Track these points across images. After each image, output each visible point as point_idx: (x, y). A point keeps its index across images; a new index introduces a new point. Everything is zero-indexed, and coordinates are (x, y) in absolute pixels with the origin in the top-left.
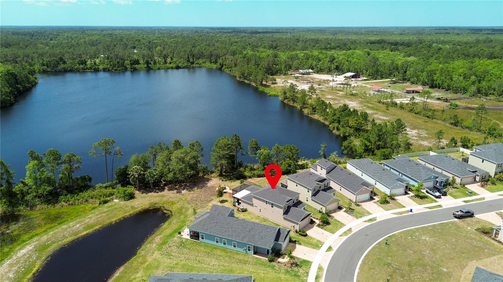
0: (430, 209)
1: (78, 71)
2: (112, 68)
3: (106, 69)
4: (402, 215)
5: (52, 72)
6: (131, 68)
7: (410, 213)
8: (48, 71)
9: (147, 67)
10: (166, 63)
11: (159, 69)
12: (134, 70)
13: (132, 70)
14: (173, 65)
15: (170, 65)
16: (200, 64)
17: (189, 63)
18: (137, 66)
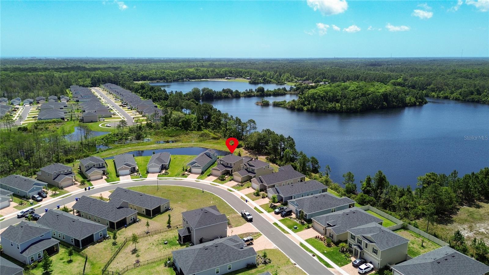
1: (484, 102)
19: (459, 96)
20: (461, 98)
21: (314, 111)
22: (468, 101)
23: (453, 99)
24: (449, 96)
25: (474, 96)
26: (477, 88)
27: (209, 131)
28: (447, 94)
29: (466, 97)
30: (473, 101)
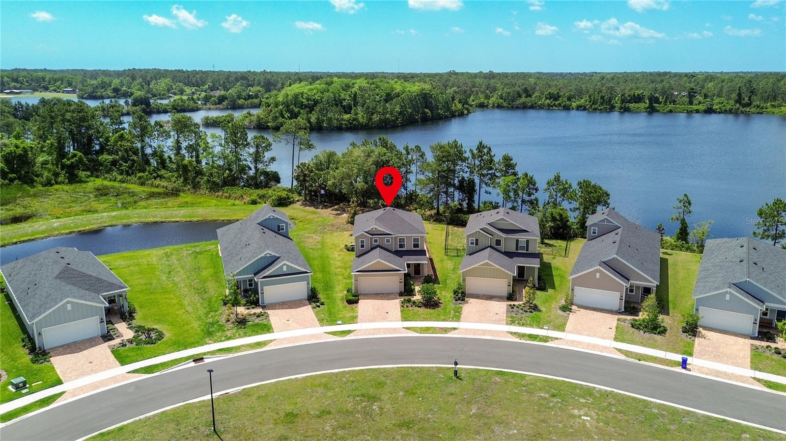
1: (541, 107)
2: (591, 107)
3: (581, 107)
4: (642, 362)
5: (508, 107)
6: (621, 108)
7: (679, 370)
8: (503, 107)
9: (648, 108)
10: (691, 103)
11: (671, 111)
12: (625, 110)
13: (622, 110)
14: (701, 107)
15: (695, 107)
16: (762, 108)
17: (738, 105)
18: (632, 105)
19: (501, 101)
20: (505, 104)
22: (517, 108)
23: (493, 107)
24: (486, 101)
25: (523, 99)
26: (523, 87)
27: (115, 181)
28: (482, 100)
29: (512, 101)
30: (524, 107)
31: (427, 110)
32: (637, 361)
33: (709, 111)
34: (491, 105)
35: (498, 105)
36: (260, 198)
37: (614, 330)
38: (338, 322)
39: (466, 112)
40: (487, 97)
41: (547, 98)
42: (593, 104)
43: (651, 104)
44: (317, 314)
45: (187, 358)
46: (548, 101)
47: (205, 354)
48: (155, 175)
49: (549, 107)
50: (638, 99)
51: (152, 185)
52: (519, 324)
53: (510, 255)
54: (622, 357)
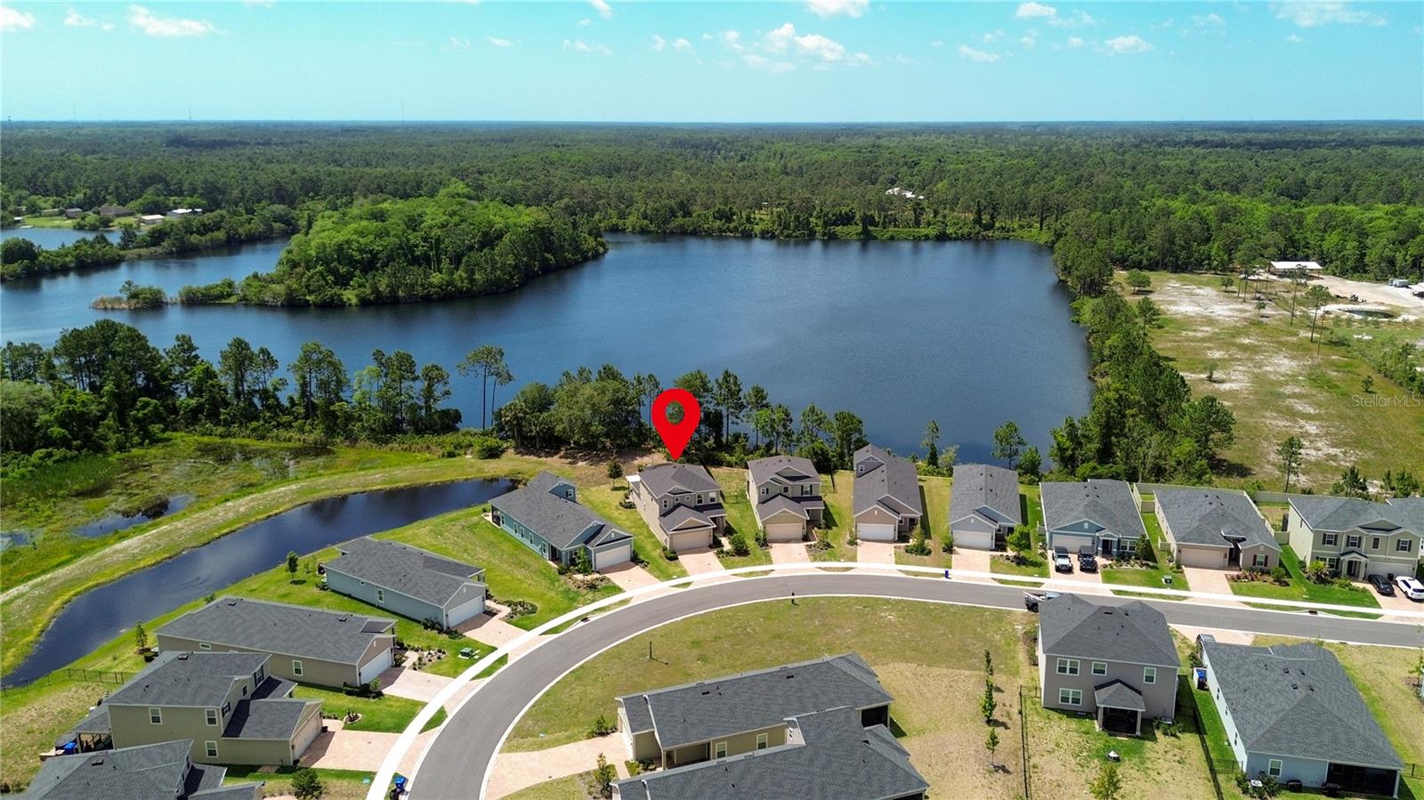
0: (1002, 583)
1: (709, 234)
2: (782, 232)
3: (768, 232)
4: (918, 577)
5: (657, 232)
6: (824, 234)
7: (944, 579)
8: (649, 232)
9: (862, 233)
10: (917, 223)
11: (892, 238)
12: (830, 239)
13: (826, 238)
14: (932, 231)
15: (923, 231)
16: (1008, 231)
17: (978, 228)
18: (839, 229)
19: (646, 222)
20: (652, 228)
21: (387, 303)
22: (672, 233)
23: (634, 232)
24: (621, 222)
25: (680, 220)
26: (678, 200)
27: (211, 435)
28: (614, 221)
29: (664, 223)
30: (684, 233)
31: (549, 256)
32: (914, 577)
33: (942, 238)
34: (630, 229)
35: (642, 228)
36: (456, 448)
37: (893, 556)
38: (675, 577)
39: (601, 250)
40: (622, 216)
41: (715, 218)
42: (785, 228)
43: (865, 228)
44: (649, 571)
45: (576, 619)
46: (718, 223)
47: (588, 614)
48: (274, 423)
49: (720, 236)
50: (847, 219)
51: (277, 438)
52: (821, 561)
53: (797, 500)
54: (903, 575)
